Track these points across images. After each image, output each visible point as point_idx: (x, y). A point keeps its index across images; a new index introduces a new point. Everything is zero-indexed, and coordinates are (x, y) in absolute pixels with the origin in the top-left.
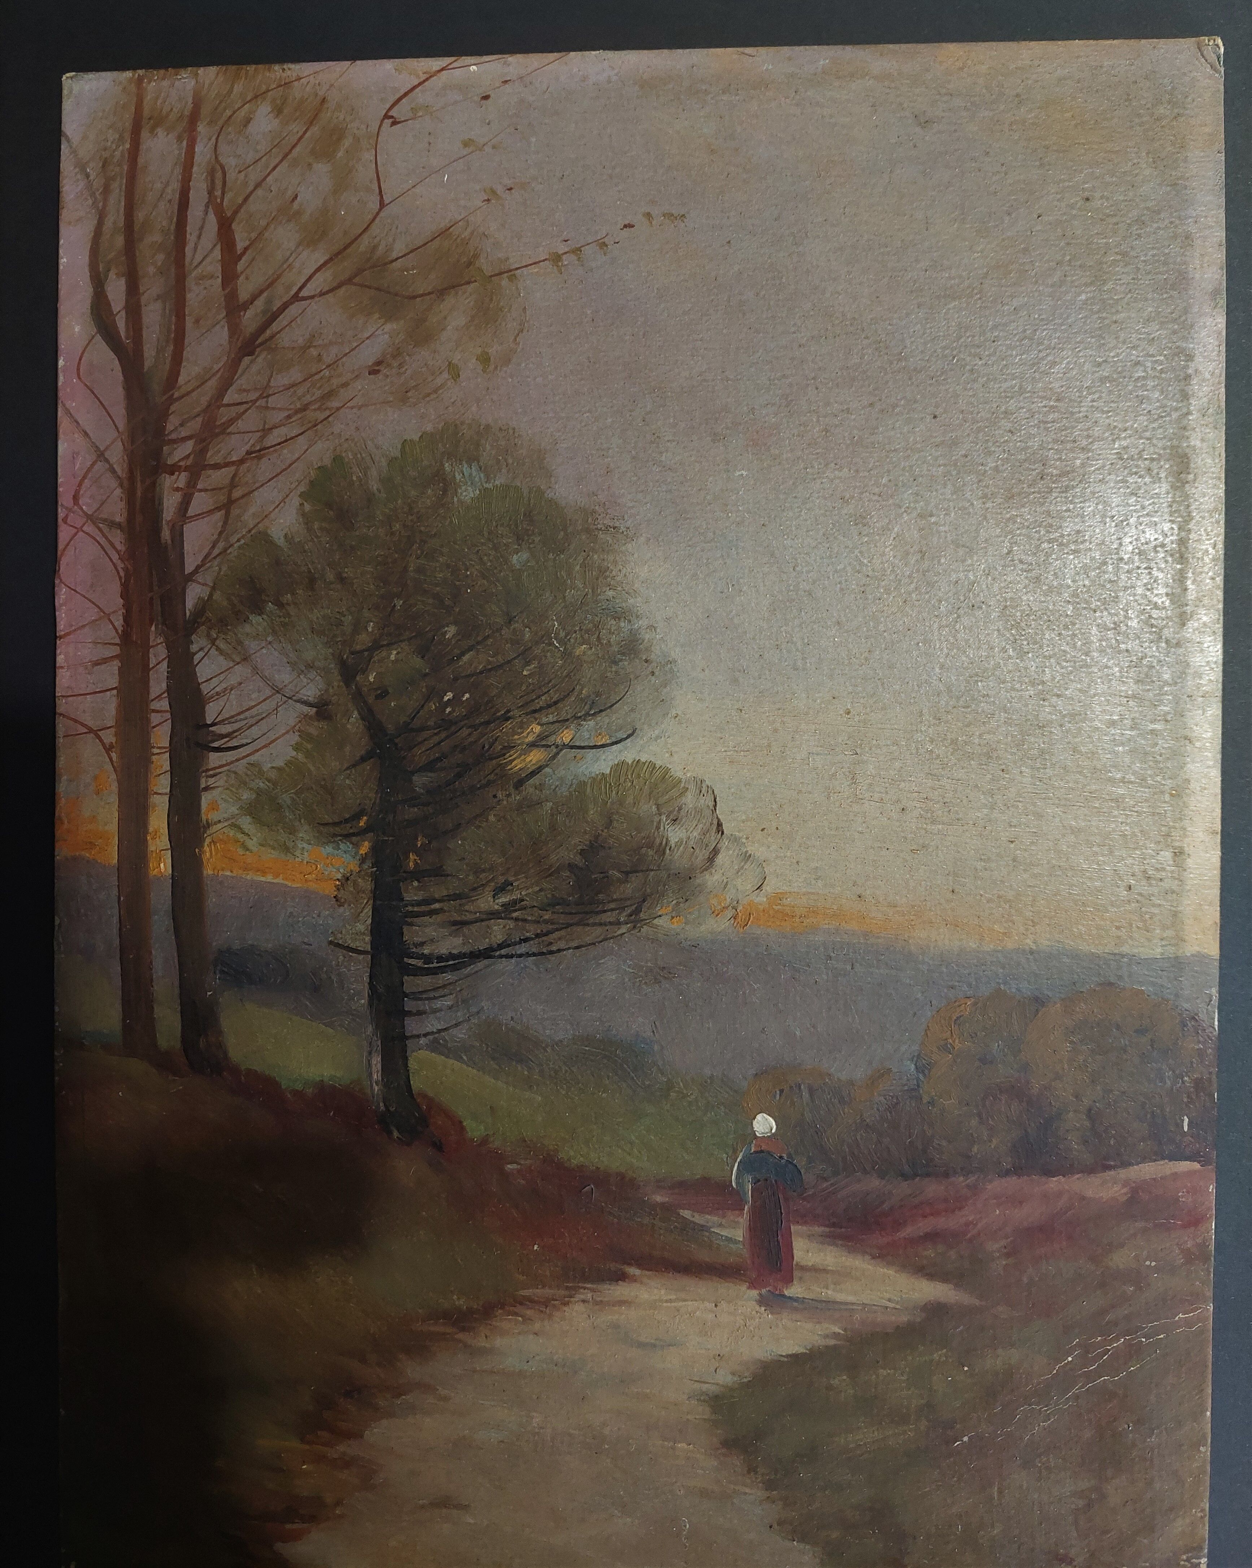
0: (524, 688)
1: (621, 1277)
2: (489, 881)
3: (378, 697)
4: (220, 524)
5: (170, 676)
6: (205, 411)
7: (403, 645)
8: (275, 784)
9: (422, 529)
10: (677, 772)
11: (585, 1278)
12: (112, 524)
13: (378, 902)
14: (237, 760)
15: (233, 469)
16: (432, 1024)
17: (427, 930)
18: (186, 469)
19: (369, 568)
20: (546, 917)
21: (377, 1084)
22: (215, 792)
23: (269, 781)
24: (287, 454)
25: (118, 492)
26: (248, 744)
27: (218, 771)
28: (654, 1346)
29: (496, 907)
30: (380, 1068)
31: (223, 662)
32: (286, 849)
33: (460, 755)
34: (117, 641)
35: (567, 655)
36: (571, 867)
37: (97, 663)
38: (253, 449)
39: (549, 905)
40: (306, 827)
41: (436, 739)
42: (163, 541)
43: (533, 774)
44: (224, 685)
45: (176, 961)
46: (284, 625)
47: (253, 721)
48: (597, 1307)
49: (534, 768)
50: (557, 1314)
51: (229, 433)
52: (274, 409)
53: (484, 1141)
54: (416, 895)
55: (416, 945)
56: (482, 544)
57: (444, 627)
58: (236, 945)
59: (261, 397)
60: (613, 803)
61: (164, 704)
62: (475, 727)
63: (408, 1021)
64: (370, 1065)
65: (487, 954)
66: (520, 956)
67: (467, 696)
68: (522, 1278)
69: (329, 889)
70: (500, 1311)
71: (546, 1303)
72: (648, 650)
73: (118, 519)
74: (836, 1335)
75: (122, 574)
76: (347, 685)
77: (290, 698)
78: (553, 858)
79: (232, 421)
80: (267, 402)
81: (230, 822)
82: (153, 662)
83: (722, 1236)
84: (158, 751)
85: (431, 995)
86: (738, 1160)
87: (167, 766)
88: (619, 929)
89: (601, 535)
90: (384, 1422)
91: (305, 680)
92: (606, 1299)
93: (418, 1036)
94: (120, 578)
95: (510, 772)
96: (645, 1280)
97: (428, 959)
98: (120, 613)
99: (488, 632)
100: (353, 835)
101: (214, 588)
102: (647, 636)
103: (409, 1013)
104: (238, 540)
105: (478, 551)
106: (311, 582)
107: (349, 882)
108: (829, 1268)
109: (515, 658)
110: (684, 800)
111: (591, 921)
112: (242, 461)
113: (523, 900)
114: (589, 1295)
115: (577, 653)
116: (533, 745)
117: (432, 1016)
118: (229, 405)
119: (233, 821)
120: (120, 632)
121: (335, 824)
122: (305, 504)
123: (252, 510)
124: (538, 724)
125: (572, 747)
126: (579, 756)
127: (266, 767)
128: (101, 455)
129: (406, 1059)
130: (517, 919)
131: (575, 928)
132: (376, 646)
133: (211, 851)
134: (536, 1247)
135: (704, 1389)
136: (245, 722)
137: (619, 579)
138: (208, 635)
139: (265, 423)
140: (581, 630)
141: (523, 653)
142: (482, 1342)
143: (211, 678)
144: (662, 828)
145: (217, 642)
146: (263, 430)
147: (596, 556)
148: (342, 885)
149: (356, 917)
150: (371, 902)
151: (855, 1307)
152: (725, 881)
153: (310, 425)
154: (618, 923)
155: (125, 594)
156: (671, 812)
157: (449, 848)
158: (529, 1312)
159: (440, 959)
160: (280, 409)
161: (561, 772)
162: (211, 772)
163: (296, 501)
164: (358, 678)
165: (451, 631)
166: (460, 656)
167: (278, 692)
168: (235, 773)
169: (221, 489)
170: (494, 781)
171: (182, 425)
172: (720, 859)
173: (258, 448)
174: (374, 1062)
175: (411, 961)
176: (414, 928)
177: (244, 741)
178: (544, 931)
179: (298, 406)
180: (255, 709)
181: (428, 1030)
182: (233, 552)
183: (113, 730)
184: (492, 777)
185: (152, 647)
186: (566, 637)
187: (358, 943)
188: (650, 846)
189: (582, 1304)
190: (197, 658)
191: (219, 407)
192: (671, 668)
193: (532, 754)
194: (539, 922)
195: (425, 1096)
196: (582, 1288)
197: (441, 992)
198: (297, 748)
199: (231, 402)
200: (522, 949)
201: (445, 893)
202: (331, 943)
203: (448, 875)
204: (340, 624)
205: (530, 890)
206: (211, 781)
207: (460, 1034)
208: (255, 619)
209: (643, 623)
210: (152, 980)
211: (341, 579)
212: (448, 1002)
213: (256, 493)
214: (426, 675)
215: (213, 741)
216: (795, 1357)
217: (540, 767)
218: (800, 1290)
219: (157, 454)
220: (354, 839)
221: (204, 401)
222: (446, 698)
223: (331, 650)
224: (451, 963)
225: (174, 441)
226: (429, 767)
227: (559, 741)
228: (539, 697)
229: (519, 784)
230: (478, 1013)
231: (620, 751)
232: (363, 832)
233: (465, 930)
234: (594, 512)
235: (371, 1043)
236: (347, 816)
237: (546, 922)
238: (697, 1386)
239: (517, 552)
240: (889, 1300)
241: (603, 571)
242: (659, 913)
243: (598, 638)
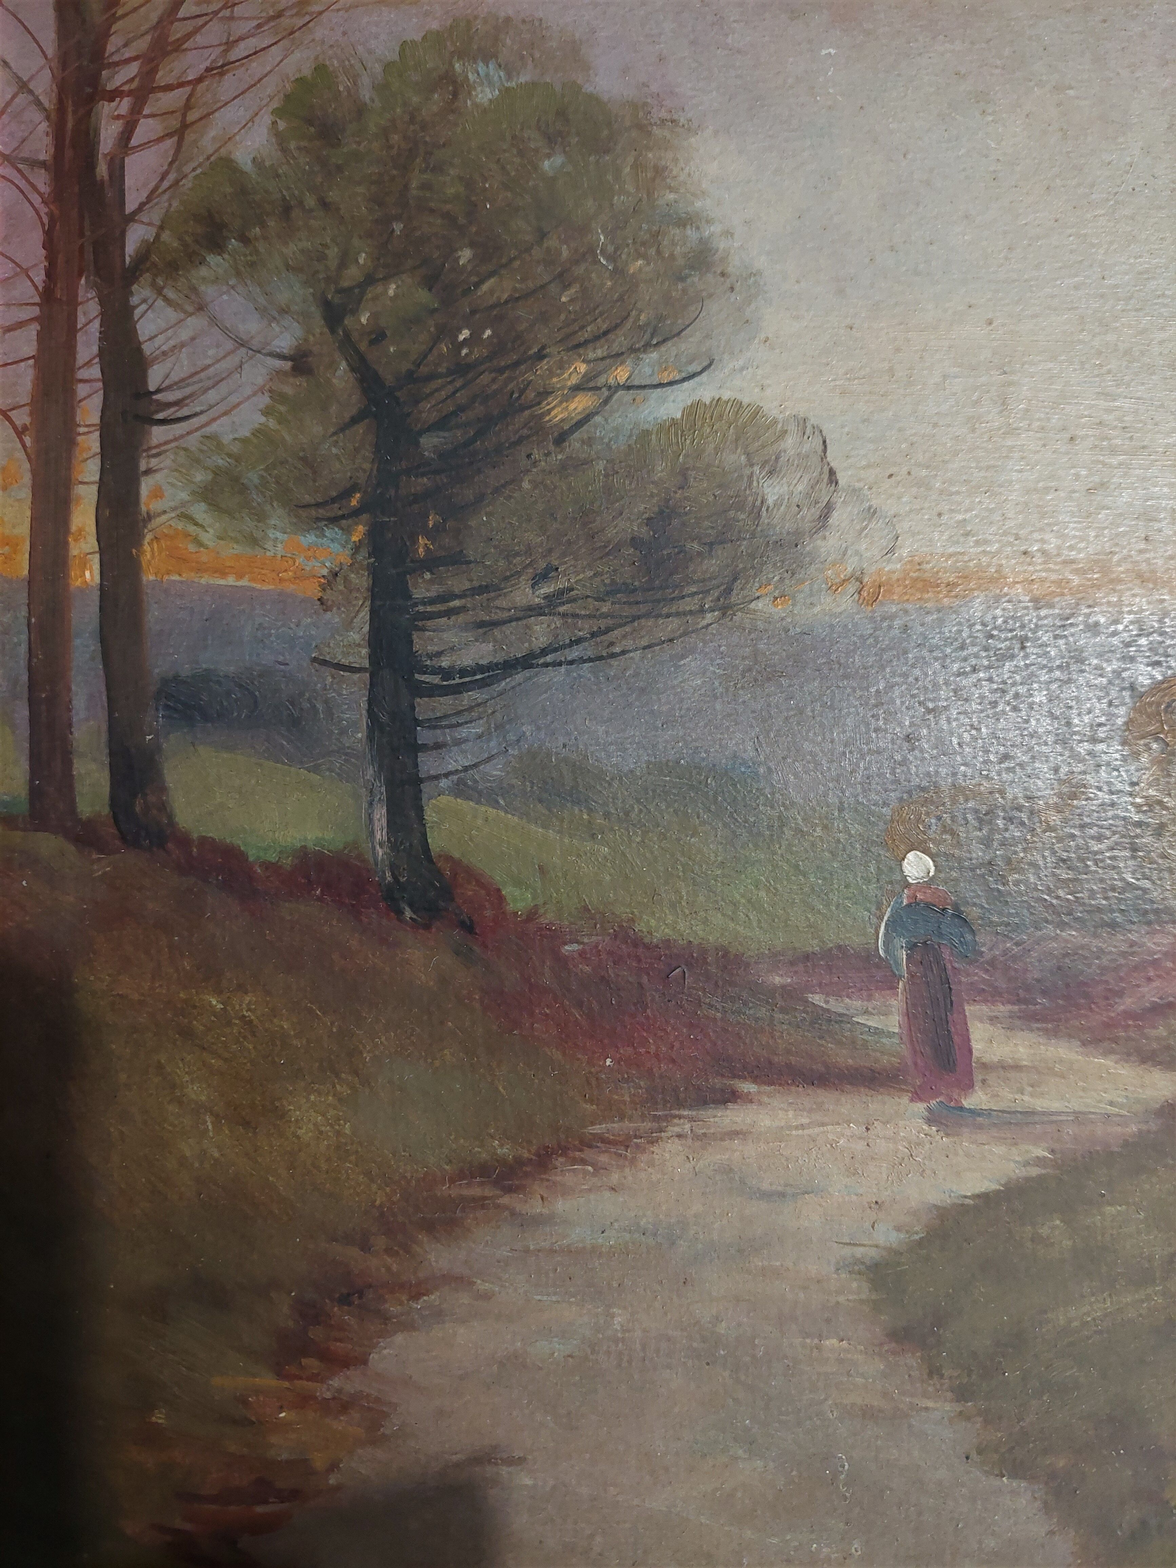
0: (563, 317)
1: (730, 1097)
2: (525, 567)
3: (372, 342)
4: (172, 152)
5: (104, 336)
6: (155, 28)
7: (404, 276)
8: (238, 459)
9: (427, 139)
10: (772, 409)
11: (681, 1104)
12: (34, 164)
13: (378, 603)
14: (188, 433)
15: (188, 89)
16: (455, 760)
17: (445, 635)
18: (130, 93)
19: (360, 189)
20: (604, 610)
21: (381, 846)
22: (158, 476)
23: (229, 455)
24: (256, 67)
25: (44, 126)
26: (202, 412)
27: (163, 448)
28: (782, 1195)
29: (537, 600)
30: (385, 825)
31: (172, 315)
32: (254, 541)
33: (482, 408)
34: (37, 300)
35: (618, 272)
36: (634, 542)
37: (9, 329)
38: (214, 65)
39: (608, 593)
40: (280, 511)
41: (450, 388)
42: (98, 178)
43: (580, 424)
44: (172, 343)
45: (104, 698)
46: (252, 265)
47: (210, 383)
48: (698, 1144)
49: (579, 417)
50: (644, 1157)
51: (186, 50)
52: (241, 18)
53: (532, 915)
54: (428, 591)
55: (430, 657)
56: (505, 151)
57: (456, 250)
58: (186, 671)
59: (225, 7)
60: (686, 456)
61: (95, 372)
62: (501, 371)
63: (422, 757)
64: (371, 820)
65: (527, 662)
66: (571, 663)
67: (488, 332)
68: (590, 1108)
69: (312, 590)
70: (561, 1159)
71: (626, 1142)
72: (723, 260)
73: (43, 157)
74: (1039, 1161)
75: (46, 220)
76: (333, 331)
77: (259, 352)
78: (610, 532)
79: (188, 36)
80: (232, 12)
81: (178, 512)
82: (81, 320)
83: (870, 1028)
84: (86, 430)
85: (454, 720)
86: (886, 918)
87: (96, 447)
88: (703, 618)
89: (656, 130)
90: (399, 1338)
91: (277, 329)
92: (712, 1131)
93: (437, 777)
94: (43, 224)
95: (548, 425)
96: (766, 1099)
97: (447, 673)
98: (42, 266)
99: (513, 253)
100: (343, 517)
101: (161, 228)
102: (722, 246)
103: (424, 747)
104: (194, 170)
105: (499, 160)
106: (286, 210)
107: (338, 579)
108: (1025, 1063)
109: (550, 282)
110: (783, 445)
111: (665, 610)
112: (200, 80)
113: (572, 589)
114: (687, 1127)
115: (631, 271)
116: (577, 389)
117: (455, 749)
118: (185, 19)
119: (183, 510)
120: (40, 289)
121: (318, 505)
122: (279, 121)
123: (212, 133)
124: (583, 361)
125: (629, 388)
126: (639, 399)
127: (226, 439)
128: (23, 86)
129: (420, 810)
130: (564, 615)
131: (643, 621)
132: (370, 280)
133: (152, 550)
134: (608, 1062)
135: (859, 1256)
136: (200, 385)
137: (681, 179)
138: (153, 284)
139: (229, 34)
140: (634, 242)
141: (561, 275)
142: (535, 1207)
143: (156, 336)
144: (755, 484)
145: (165, 291)
146: (226, 43)
147: (650, 155)
148: (329, 583)
149: (349, 625)
150: (368, 603)
151: (1065, 1118)
152: (844, 545)
153: (284, 34)
154: (702, 611)
155: (49, 244)
156: (766, 462)
157: (471, 527)
158: (603, 1159)
159: (463, 672)
160: (247, 19)
161: (616, 420)
162: (154, 451)
163: (266, 119)
164: (346, 322)
165: (465, 255)
166: (477, 285)
167: (242, 345)
168: (185, 449)
169: (173, 112)
170: (528, 436)
171: (126, 45)
172: (835, 518)
173: (219, 64)
174: (376, 816)
175: (423, 678)
176: (427, 633)
177: (198, 409)
178: (603, 628)
179: (272, 13)
180: (212, 369)
181: (450, 768)
182: (187, 183)
183: (27, 409)
184: (525, 432)
185: (81, 303)
186: (615, 252)
187: (351, 659)
188: (740, 507)
189: (676, 1140)
190: (137, 312)
191: (172, 23)
192: (755, 282)
193: (576, 399)
194: (594, 616)
195: (449, 858)
196: (675, 1116)
197: (466, 717)
198: (267, 412)
199: (188, 15)
200: (574, 653)
201: (467, 585)
202: (315, 660)
203: (470, 562)
204: (322, 257)
205: (581, 576)
206: (154, 462)
207: (495, 770)
208: (213, 259)
209: (716, 229)
210: (70, 725)
211: (324, 204)
212: (476, 729)
213: (217, 114)
214: (435, 310)
215: (157, 412)
216: (985, 1198)
217: (588, 415)
218: (984, 1097)
219: (94, 80)
220: (344, 522)
221: (154, 17)
222: (461, 338)
223: (311, 290)
224: (478, 677)
225: (117, 64)
226: (442, 424)
227: (611, 381)
228: (582, 328)
229: (561, 439)
230: (518, 741)
231: (694, 390)
232: (356, 513)
233: (496, 632)
234: (645, 104)
235: (371, 792)
236: (334, 494)
237: (605, 616)
238: (847, 1251)
239: (549, 156)
240: (1111, 1103)
241: (659, 171)
242: (757, 594)
243: (659, 252)
